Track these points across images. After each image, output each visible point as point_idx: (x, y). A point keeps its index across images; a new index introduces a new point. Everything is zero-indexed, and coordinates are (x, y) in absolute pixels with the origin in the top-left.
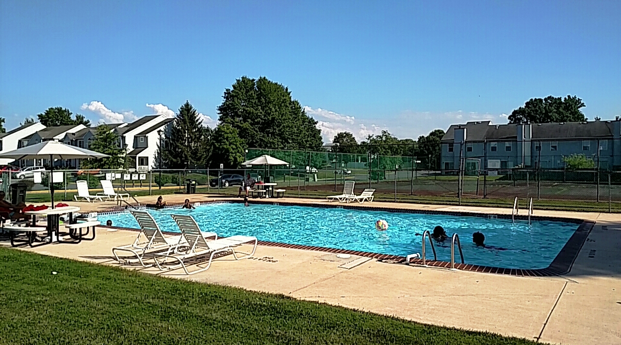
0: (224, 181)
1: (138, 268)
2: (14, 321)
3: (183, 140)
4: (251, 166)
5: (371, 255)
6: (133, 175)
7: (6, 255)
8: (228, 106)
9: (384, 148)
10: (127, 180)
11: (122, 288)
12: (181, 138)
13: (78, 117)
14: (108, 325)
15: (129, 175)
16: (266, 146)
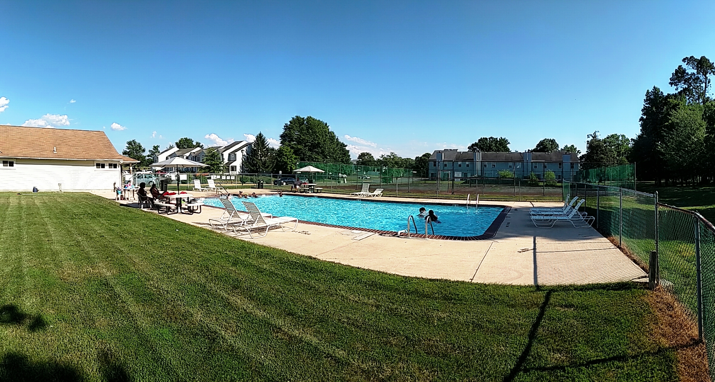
0: (282, 181)
1: (223, 232)
2: (154, 254)
3: (257, 156)
4: (300, 172)
5: (375, 231)
6: (227, 177)
7: (155, 218)
8: (286, 134)
9: (392, 163)
10: (224, 180)
11: (212, 243)
12: (256, 155)
13: (197, 143)
14: (201, 264)
15: (225, 177)
16: (313, 160)
